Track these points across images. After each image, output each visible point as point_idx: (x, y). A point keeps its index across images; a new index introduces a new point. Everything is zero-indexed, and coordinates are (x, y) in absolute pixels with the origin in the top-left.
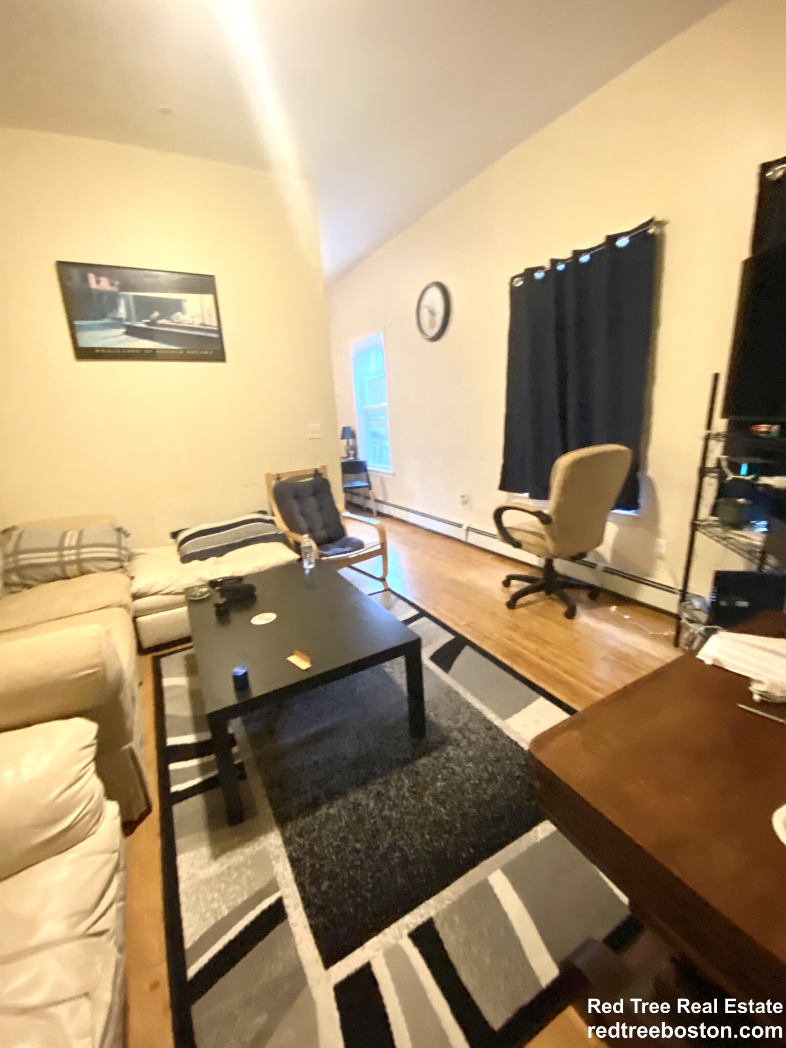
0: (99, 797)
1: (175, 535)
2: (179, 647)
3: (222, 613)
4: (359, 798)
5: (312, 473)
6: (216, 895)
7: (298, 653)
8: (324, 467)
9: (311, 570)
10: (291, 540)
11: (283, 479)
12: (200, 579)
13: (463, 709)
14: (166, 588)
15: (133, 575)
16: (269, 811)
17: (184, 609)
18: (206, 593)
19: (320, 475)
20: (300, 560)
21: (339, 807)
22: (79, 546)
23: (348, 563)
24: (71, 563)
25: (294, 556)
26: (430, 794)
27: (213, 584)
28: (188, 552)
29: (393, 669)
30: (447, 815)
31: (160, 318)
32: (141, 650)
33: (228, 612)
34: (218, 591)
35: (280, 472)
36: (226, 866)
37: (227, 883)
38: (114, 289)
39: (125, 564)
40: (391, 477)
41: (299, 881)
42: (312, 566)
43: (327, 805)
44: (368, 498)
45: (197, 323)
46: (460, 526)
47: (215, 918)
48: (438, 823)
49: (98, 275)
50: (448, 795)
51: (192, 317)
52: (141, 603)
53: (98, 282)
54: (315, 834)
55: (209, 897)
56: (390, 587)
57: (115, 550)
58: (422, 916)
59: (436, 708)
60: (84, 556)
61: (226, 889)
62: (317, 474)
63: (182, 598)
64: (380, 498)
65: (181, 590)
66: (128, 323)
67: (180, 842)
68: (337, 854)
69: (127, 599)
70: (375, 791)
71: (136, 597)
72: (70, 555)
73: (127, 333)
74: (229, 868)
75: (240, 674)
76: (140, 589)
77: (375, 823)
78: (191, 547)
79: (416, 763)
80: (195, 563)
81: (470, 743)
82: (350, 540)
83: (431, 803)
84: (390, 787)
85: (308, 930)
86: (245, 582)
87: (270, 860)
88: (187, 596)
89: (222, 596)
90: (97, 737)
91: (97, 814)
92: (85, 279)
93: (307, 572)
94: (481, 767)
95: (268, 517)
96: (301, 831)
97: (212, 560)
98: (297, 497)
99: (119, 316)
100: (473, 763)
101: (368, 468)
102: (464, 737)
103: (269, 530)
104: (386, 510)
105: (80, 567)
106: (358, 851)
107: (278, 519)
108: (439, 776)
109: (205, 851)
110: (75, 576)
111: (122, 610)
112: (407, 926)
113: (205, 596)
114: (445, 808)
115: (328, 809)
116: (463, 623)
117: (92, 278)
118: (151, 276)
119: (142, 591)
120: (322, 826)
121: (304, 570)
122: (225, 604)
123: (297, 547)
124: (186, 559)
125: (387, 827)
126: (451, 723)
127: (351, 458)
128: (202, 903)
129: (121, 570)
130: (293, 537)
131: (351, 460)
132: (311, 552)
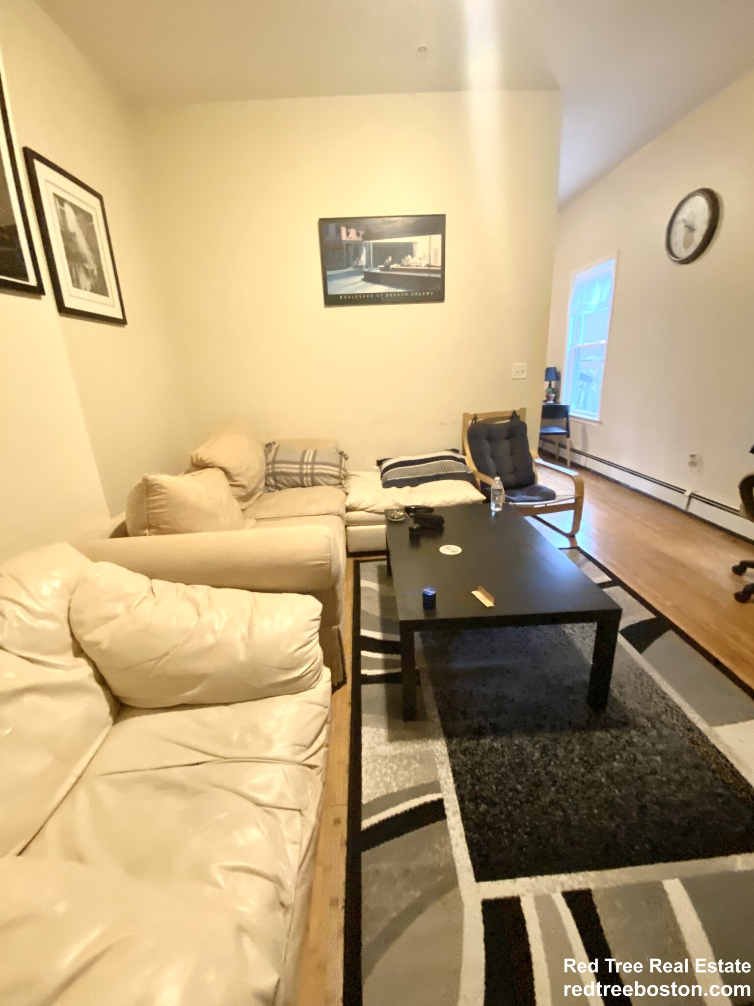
0: (320, 661)
1: (380, 463)
2: (375, 558)
3: (415, 537)
4: (524, 744)
5: (510, 415)
6: (389, 771)
7: (483, 589)
8: (523, 410)
9: (497, 513)
10: (478, 480)
11: (480, 419)
12: (397, 504)
13: (656, 698)
14: (370, 507)
15: (347, 491)
16: (437, 720)
17: (384, 527)
18: (402, 517)
19: (518, 417)
20: (488, 501)
21: (503, 744)
22: (314, 463)
23: (534, 512)
24: (307, 475)
25: (479, 496)
26: (604, 770)
27: (408, 510)
28: (389, 480)
29: (574, 631)
30: (622, 798)
31: (393, 262)
32: (349, 554)
33: (419, 538)
34: (412, 516)
35: (477, 412)
36: (398, 752)
37: (398, 766)
38: (360, 239)
39: (343, 482)
40: (596, 425)
41: (458, 792)
42: (498, 509)
43: (492, 737)
44: (564, 447)
45: (423, 265)
46: (682, 491)
47: (387, 790)
48: (610, 803)
49: (348, 227)
50: (625, 780)
51: (420, 259)
52: (353, 515)
53: (348, 234)
54: (478, 759)
55: (384, 770)
56: (579, 545)
57: (337, 469)
58: (580, 883)
59: (622, 687)
60: (316, 471)
61: (397, 770)
62: (514, 416)
63: (383, 517)
64: (578, 448)
65: (382, 511)
66: (367, 270)
67: (365, 716)
68: (497, 785)
69: (343, 511)
70: (542, 743)
71: (348, 510)
72: (307, 469)
73: (364, 280)
74: (401, 754)
75: (430, 595)
76: (352, 504)
77: (538, 773)
78: (393, 475)
79: (591, 733)
80: (394, 489)
81: (660, 736)
82: (540, 488)
83: (603, 780)
84: (558, 745)
85: (464, 839)
86: (435, 513)
87: (435, 764)
88: (387, 516)
89: (415, 522)
90: (322, 615)
91: (317, 673)
92: (339, 232)
93: (493, 514)
94: (673, 766)
95: (459, 456)
96: (465, 750)
97: (407, 489)
98: (490, 439)
99: (360, 264)
100: (662, 758)
101: (571, 414)
102: (654, 727)
103: (458, 469)
104: (582, 461)
105: (313, 480)
106: (518, 792)
107: (468, 459)
108: (618, 757)
109: (383, 732)
110: (309, 486)
111: (338, 518)
112: (562, 884)
113: (400, 520)
114: (620, 791)
115: (492, 741)
116: (668, 603)
117: (343, 230)
118: (389, 222)
119: (353, 506)
120: (485, 755)
121: (490, 511)
122: (418, 529)
123: (484, 488)
124: (387, 484)
125: (551, 783)
126: (637, 706)
127: (551, 402)
128: (377, 773)
129: (339, 486)
130: (481, 477)
131: (550, 404)
132: (501, 495)
